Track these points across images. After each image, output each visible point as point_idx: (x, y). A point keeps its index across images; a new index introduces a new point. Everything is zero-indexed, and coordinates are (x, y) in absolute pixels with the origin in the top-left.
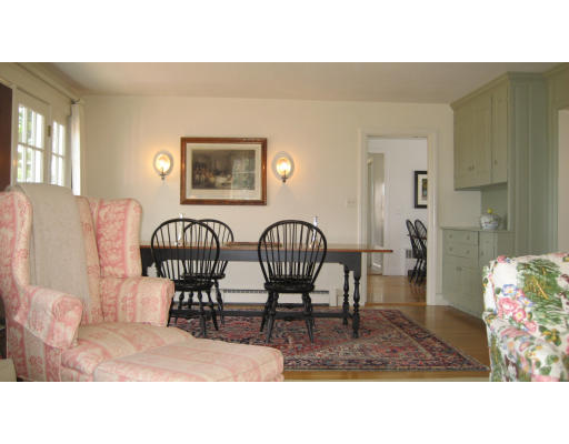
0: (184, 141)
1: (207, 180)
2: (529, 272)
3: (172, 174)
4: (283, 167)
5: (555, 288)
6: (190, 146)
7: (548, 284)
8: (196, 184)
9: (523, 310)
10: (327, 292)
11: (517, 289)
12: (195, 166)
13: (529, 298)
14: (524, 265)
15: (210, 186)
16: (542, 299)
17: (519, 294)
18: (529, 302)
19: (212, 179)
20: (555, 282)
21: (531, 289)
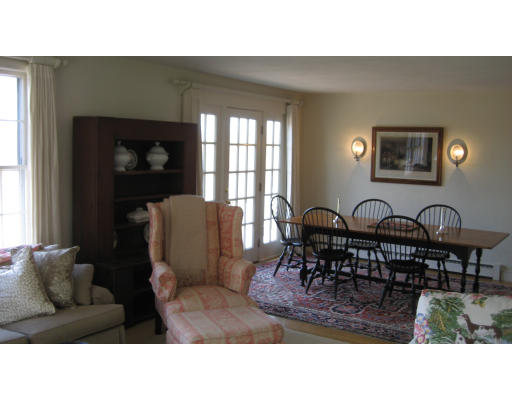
0: (375, 130)
1: (392, 163)
2: (437, 307)
3: (365, 157)
4: (458, 152)
5: (454, 324)
6: (380, 134)
7: (449, 320)
8: (383, 166)
9: (424, 336)
10: (491, 267)
11: (424, 319)
12: (384, 150)
13: (431, 328)
14: (438, 300)
15: (395, 167)
16: (441, 331)
17: (425, 323)
18: (430, 331)
19: (396, 162)
20: (456, 319)
21: (434, 322)
